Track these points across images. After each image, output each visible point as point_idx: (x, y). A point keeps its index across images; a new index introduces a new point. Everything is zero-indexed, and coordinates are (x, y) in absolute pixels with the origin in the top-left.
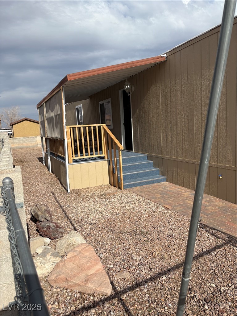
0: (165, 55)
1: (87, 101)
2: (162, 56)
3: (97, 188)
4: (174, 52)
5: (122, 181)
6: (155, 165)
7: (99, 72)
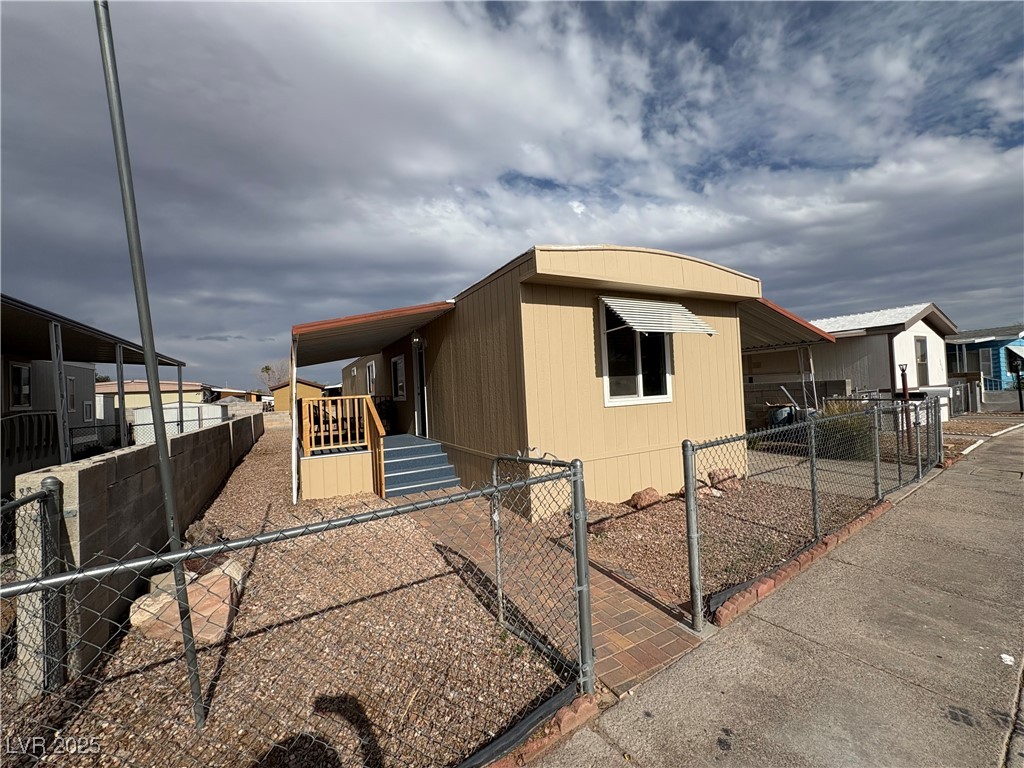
0: (453, 301)
1: (379, 356)
2: (448, 301)
3: (347, 498)
4: (461, 297)
5: (384, 486)
6: (450, 460)
7: (345, 323)
